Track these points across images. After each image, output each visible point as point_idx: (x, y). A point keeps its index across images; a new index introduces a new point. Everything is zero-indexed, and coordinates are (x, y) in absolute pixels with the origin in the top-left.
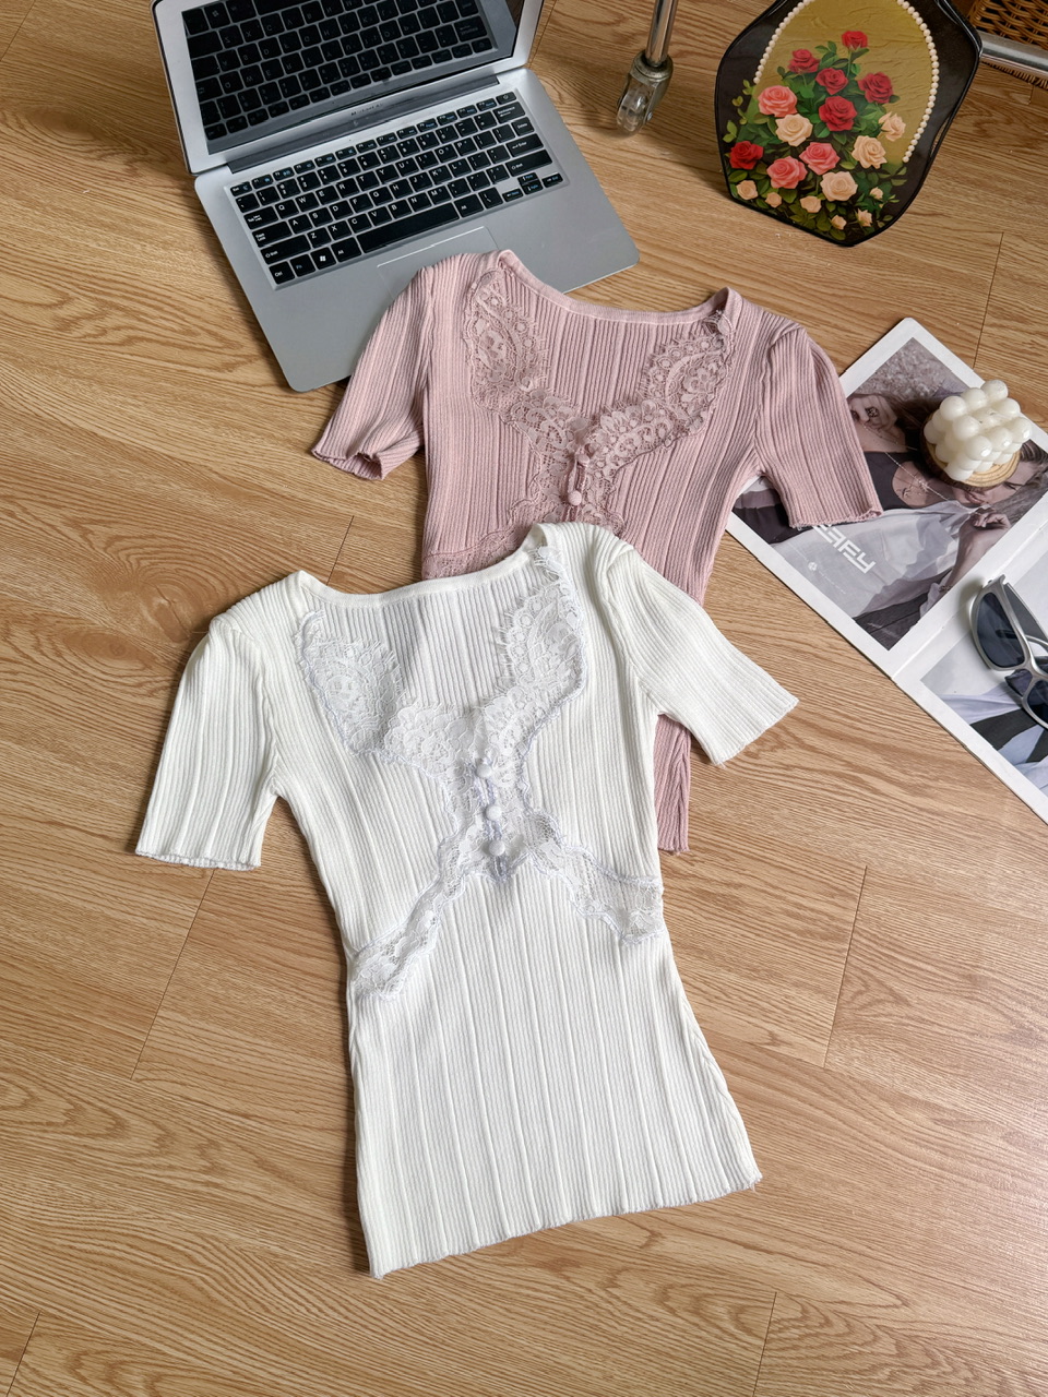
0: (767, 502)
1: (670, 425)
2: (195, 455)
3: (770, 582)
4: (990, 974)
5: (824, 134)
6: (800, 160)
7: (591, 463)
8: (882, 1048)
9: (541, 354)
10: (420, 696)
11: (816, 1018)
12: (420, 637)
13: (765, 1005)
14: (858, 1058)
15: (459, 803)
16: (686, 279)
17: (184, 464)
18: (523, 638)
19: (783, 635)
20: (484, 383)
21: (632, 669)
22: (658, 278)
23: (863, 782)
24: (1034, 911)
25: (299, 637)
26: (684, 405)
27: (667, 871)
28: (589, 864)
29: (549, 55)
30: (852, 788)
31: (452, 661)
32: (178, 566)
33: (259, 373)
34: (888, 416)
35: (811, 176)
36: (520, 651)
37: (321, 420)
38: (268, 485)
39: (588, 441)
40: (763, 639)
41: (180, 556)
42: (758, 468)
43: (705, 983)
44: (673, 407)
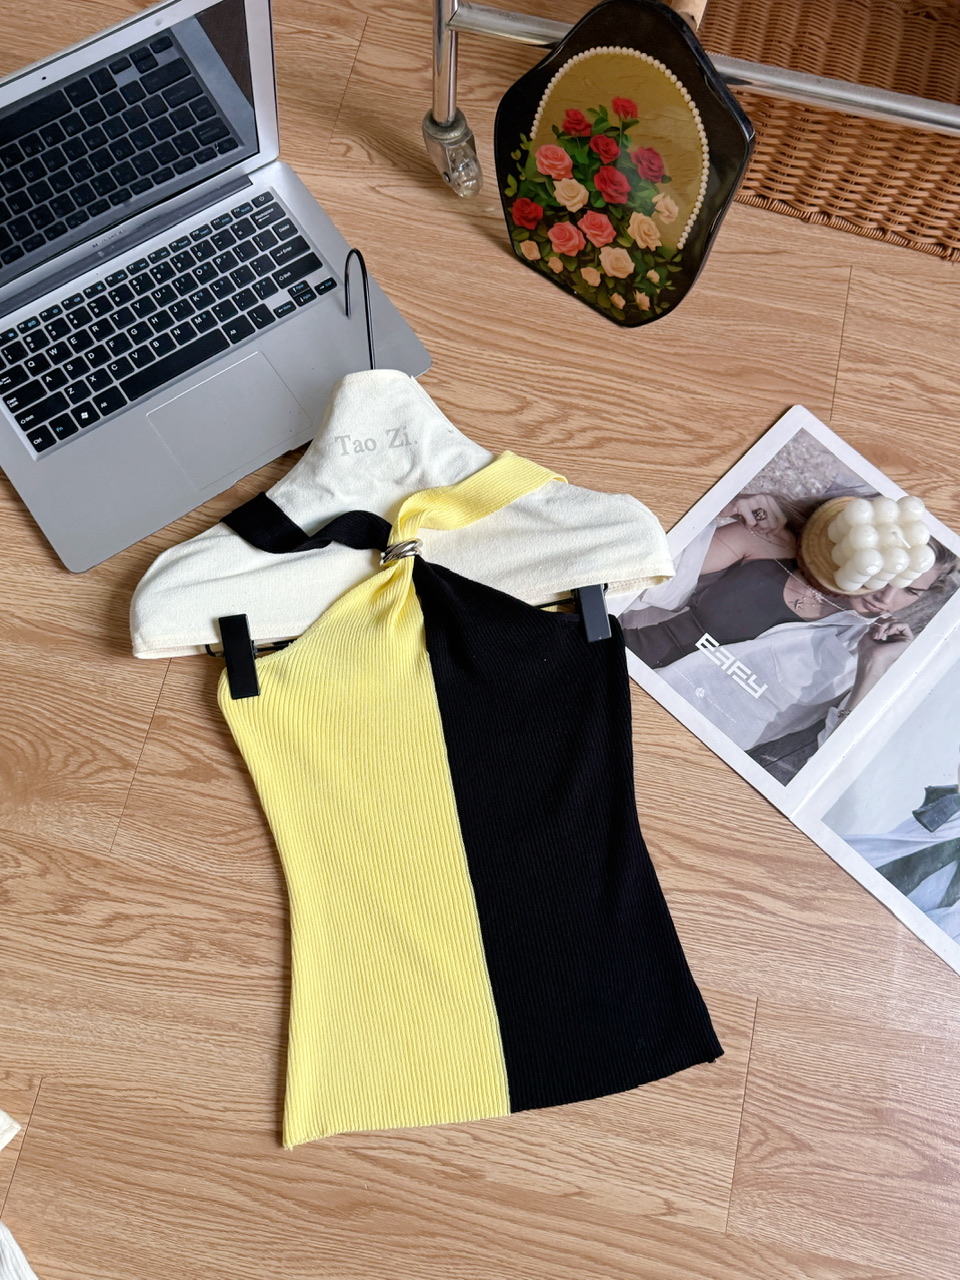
4: (895, 1104)
8: (787, 1204)
11: (713, 1178)
13: (659, 1170)
14: (761, 1218)
16: (518, 351)
22: (486, 353)
23: (747, 900)
24: (940, 1028)
30: (736, 908)
34: (777, 518)
43: (592, 1153)
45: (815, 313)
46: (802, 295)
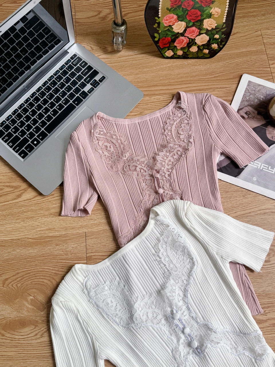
0: (227, 162)
1: (181, 150)
2: (20, 235)
3: (243, 191)
5: (191, 24)
6: (185, 36)
7: (160, 175)
9: (125, 143)
10: (139, 295)
12: (129, 271)
15: (172, 332)
16: (162, 94)
17: (18, 240)
18: (166, 253)
19: (257, 209)
20: (110, 162)
21: (211, 249)
25: (85, 290)
26: (182, 140)
27: (259, 322)
28: (229, 333)
29: (82, 35)
31: (144, 274)
32: (31, 281)
33: (30, 194)
34: (254, 112)
35: (191, 40)
36: (167, 259)
37: (59, 201)
38: (51, 235)
39: (156, 168)
40: (250, 214)
41: (30, 277)
42: (219, 152)
44: (179, 142)
45: (255, 49)
46: (248, 44)
